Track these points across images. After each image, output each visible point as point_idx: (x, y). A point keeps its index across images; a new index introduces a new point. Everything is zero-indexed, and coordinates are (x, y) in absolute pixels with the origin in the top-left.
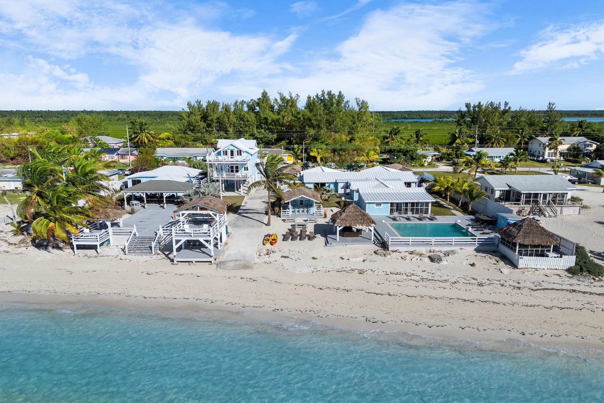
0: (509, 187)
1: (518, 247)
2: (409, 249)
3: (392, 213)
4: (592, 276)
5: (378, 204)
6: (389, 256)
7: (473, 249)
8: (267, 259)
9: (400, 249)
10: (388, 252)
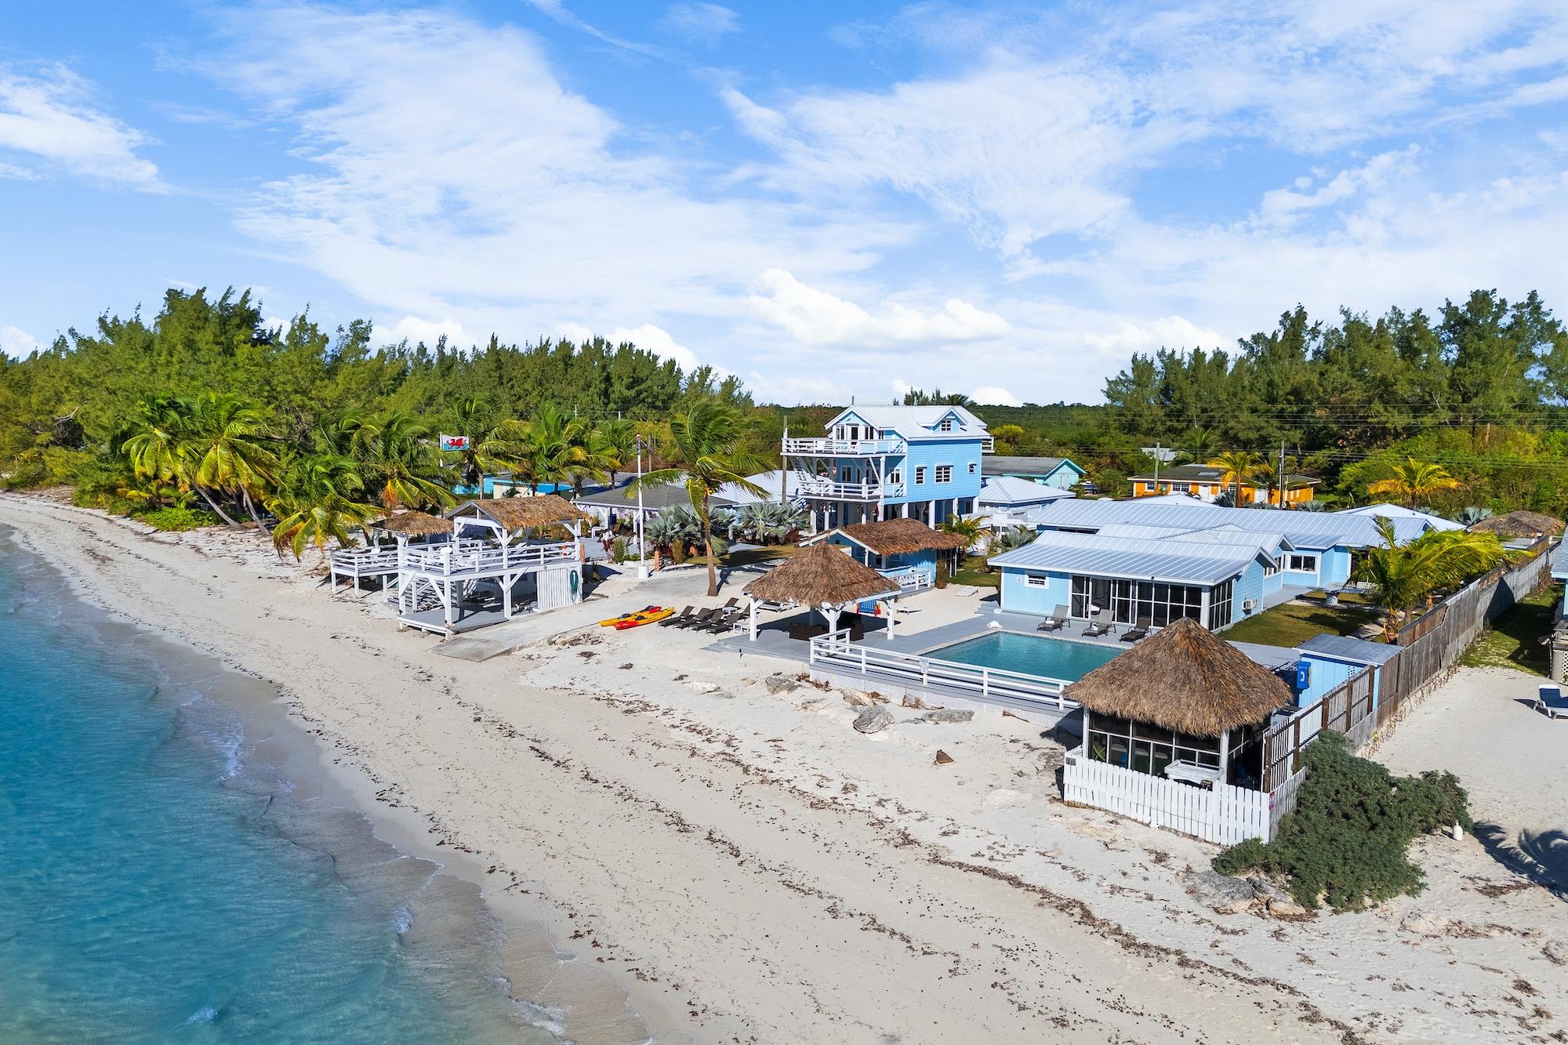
1: (1086, 721)
2: (860, 687)
3: (1078, 611)
4: (1272, 892)
5: (1038, 577)
6: (784, 693)
7: (1050, 722)
8: (551, 651)
9: (836, 680)
10: (798, 683)
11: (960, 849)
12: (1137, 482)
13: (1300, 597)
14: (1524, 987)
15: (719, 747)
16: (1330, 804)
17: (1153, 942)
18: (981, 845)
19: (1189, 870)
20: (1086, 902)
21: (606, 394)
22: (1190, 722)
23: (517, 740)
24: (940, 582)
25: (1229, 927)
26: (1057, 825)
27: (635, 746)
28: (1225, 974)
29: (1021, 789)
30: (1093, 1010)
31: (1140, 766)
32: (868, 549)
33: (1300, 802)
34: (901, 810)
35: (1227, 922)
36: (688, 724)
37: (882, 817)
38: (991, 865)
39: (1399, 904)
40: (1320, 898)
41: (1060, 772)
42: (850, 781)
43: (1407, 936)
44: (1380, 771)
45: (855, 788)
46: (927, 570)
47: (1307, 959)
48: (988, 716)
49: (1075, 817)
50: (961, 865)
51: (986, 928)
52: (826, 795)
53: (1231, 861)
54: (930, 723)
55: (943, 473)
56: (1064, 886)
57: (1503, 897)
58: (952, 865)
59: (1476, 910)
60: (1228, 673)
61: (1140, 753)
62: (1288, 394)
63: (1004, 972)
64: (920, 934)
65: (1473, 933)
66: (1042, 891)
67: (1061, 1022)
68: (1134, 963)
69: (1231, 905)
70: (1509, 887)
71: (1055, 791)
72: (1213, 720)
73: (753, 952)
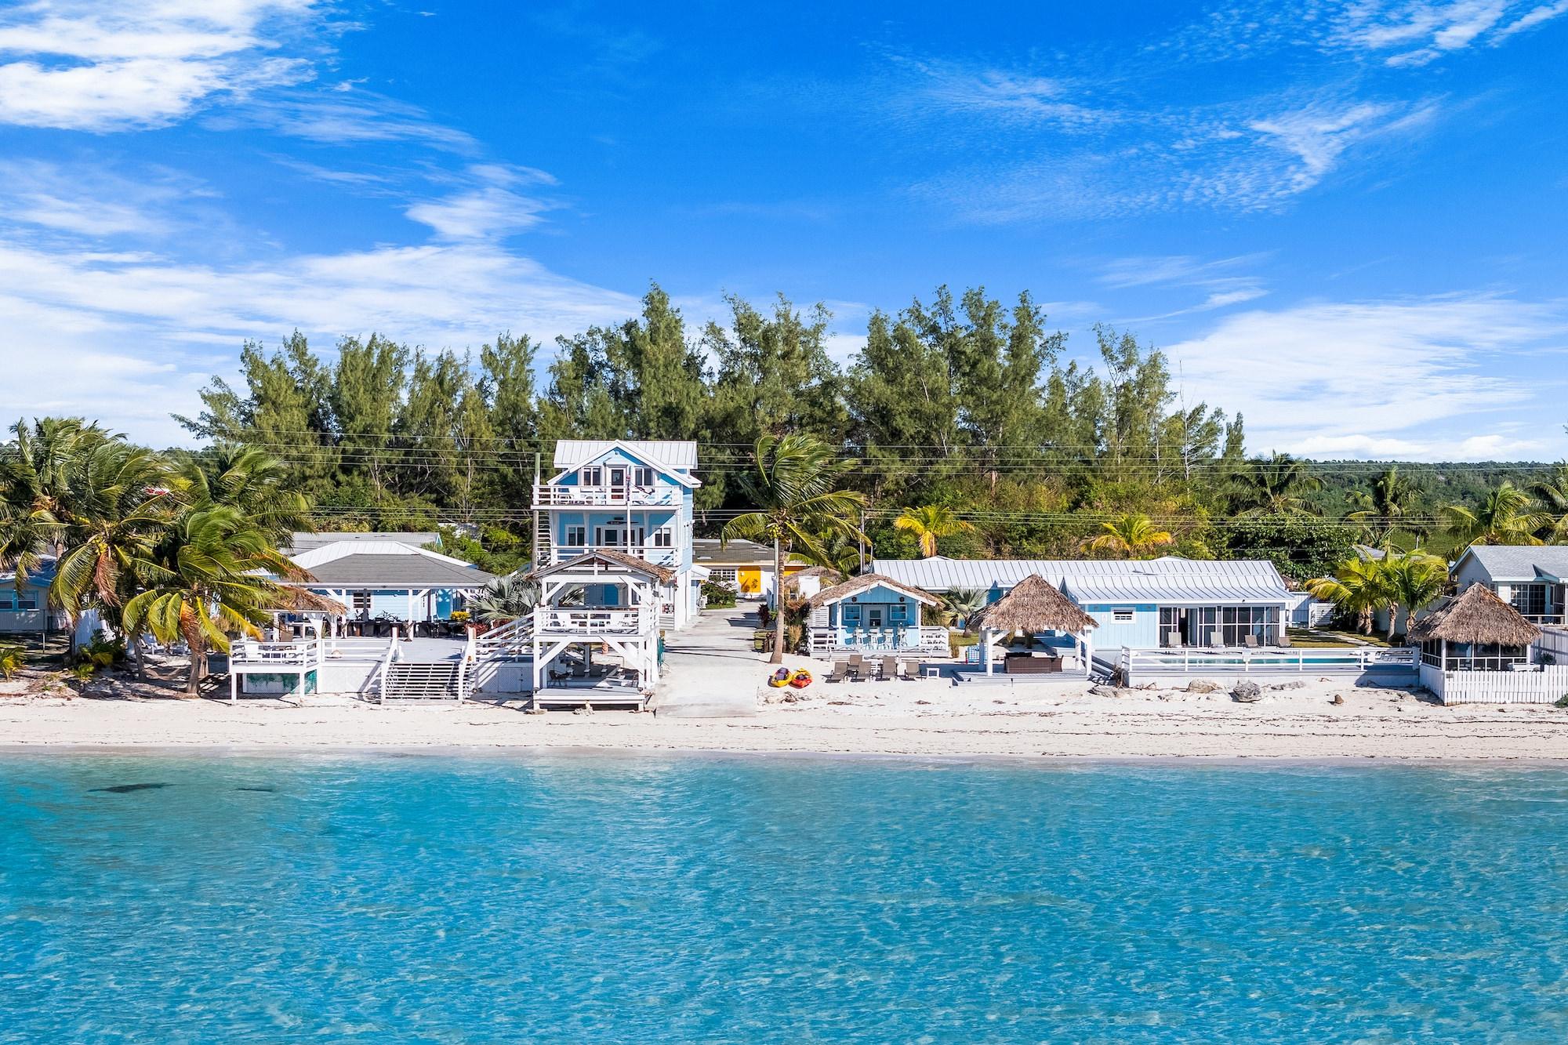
0: (1538, 572)
1: (1444, 652)
3: (1164, 643)
5: (1123, 613)
10: (1124, 690)
32: (919, 599)
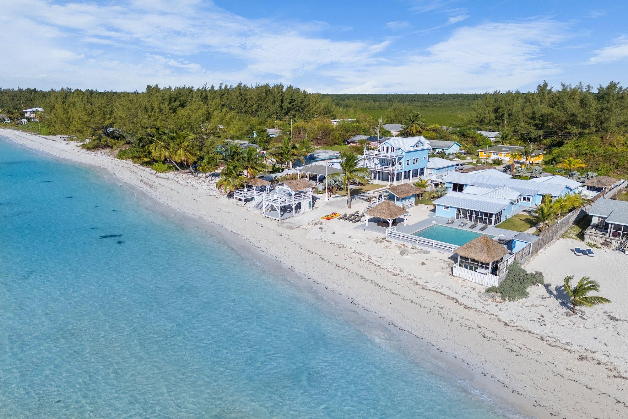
1: (459, 258)
2: (399, 242)
3: (458, 217)
4: (497, 297)
5: (447, 207)
6: (379, 243)
7: (450, 255)
8: (310, 227)
9: (393, 240)
10: (382, 241)
11: (429, 286)
12: (480, 151)
13: (524, 211)
14: (542, 316)
15: (367, 259)
16: (512, 279)
17: (471, 307)
18: (434, 285)
19: (480, 292)
20: (457, 298)
21: (281, 106)
22: (483, 260)
23: (314, 255)
24: (416, 203)
25: (487, 304)
26: (451, 281)
27: (345, 257)
28: (484, 313)
29: (443, 272)
30: (458, 318)
31: (471, 268)
32: (396, 196)
33: (506, 278)
34: (415, 277)
35: (486, 303)
36: (357, 252)
37: (410, 278)
38: (437, 290)
39: (523, 300)
40: (507, 299)
41: (452, 268)
42: (401, 269)
43: (523, 306)
44: (524, 271)
45: (403, 271)
46: (413, 200)
47: (501, 310)
48: (434, 252)
49: (455, 279)
50: (430, 290)
51: (436, 303)
52: (396, 272)
53: (489, 290)
54: (419, 254)
55: (415, 161)
56: (453, 295)
57: (545, 299)
58: (428, 290)
59: (539, 302)
60: (493, 248)
61: (472, 265)
62: (539, 117)
63: (440, 311)
64: (423, 304)
65: (536, 306)
66: (448, 296)
67: (452, 321)
68: (466, 310)
69: (487, 300)
70: (547, 297)
71: (451, 273)
72: (488, 259)
73: (388, 307)
